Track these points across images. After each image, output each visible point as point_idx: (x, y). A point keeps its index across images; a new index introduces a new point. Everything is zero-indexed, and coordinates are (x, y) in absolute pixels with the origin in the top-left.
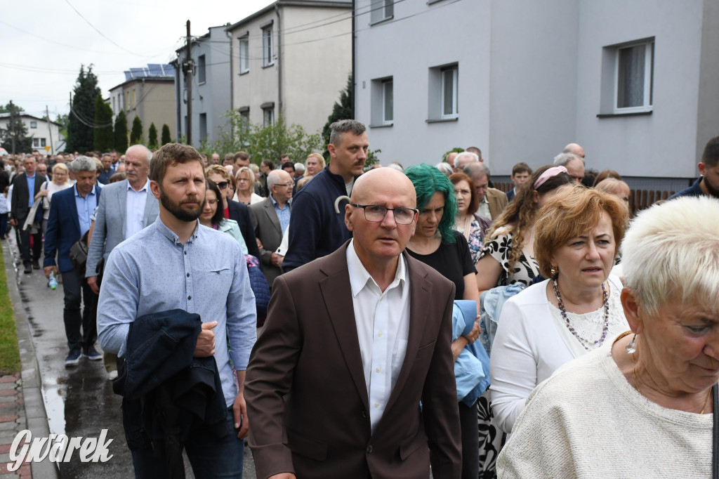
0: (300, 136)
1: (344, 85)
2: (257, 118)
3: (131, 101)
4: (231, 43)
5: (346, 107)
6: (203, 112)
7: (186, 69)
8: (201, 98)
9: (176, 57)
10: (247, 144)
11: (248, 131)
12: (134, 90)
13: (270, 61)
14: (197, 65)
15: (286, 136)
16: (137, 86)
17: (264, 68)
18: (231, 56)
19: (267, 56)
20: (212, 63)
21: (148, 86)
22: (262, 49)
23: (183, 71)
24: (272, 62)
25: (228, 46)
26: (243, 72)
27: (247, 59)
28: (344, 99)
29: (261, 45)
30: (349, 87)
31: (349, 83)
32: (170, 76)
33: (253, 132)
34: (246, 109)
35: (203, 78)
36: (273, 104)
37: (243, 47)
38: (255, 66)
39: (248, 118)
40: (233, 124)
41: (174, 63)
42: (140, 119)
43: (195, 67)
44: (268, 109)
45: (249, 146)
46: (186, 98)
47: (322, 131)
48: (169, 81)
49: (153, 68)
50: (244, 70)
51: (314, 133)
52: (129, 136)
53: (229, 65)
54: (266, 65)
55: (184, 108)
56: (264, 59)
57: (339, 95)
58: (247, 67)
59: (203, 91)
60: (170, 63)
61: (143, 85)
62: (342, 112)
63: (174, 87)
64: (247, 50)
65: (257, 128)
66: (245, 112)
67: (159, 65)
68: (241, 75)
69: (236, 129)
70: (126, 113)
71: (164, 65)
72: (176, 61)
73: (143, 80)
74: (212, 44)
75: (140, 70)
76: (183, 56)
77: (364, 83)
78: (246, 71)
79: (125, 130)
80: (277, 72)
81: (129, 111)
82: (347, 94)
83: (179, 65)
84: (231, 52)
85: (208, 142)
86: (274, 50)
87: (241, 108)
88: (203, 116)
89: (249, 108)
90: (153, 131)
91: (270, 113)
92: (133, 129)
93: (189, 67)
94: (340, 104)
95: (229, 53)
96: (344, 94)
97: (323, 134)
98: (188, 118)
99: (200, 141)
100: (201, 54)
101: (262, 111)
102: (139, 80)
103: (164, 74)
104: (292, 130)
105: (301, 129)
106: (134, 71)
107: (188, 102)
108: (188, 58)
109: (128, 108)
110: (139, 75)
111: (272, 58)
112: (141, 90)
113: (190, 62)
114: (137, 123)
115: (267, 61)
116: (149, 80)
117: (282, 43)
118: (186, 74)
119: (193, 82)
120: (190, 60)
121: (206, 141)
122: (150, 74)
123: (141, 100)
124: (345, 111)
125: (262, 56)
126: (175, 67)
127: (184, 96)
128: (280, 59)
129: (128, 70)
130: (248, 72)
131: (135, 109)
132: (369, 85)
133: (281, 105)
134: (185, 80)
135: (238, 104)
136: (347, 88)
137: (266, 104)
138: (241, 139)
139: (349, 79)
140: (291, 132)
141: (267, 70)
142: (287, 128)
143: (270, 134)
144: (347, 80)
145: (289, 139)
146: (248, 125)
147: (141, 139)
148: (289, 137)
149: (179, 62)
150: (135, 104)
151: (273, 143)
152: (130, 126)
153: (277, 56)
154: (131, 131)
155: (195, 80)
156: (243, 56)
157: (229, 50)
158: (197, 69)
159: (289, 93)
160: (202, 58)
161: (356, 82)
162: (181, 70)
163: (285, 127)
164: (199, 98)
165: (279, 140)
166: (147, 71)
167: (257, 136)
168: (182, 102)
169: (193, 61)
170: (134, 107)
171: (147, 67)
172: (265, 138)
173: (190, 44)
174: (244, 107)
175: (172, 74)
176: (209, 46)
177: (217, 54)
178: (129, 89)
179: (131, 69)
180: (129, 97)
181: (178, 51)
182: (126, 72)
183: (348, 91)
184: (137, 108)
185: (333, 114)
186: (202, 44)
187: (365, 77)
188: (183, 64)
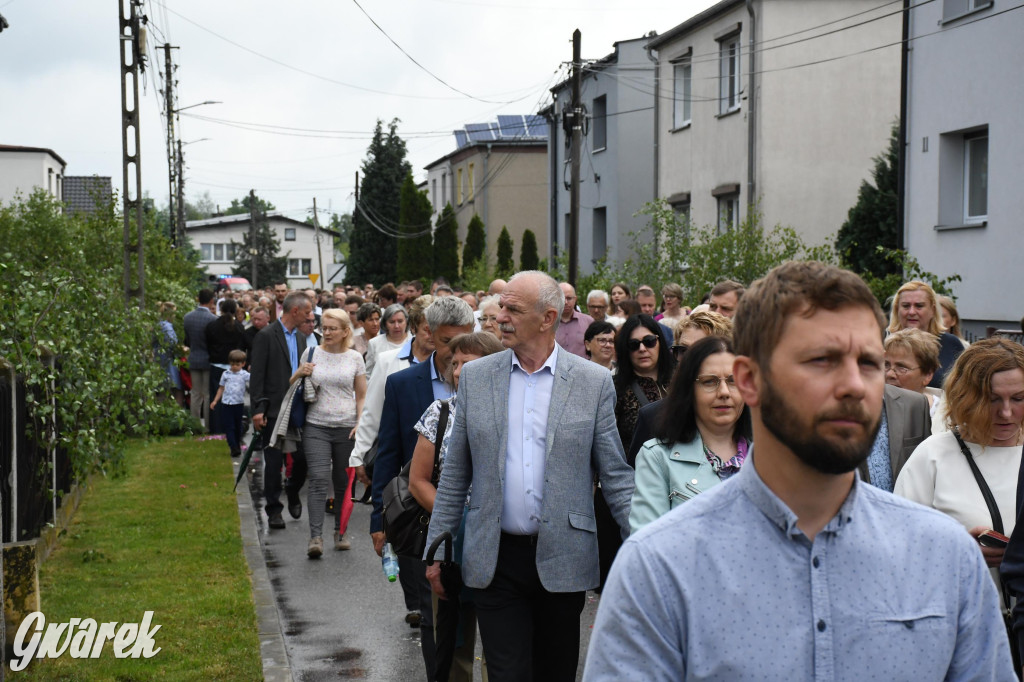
0: (791, 250)
1: (881, 145)
2: (704, 215)
3: (465, 187)
4: (657, 71)
5: (885, 191)
6: (600, 205)
7: (569, 125)
8: (597, 178)
9: (551, 101)
10: (685, 266)
11: (686, 241)
12: (472, 166)
13: (732, 103)
14: (590, 115)
15: (763, 252)
16: (477, 159)
17: (720, 117)
18: (657, 96)
19: (727, 93)
20: (620, 111)
21: (497, 159)
22: (717, 81)
23: (565, 128)
24: (737, 105)
25: (651, 76)
26: (678, 126)
27: (687, 100)
28: (881, 173)
29: (717, 74)
30: (894, 150)
31: (893, 142)
32: (540, 137)
33: (697, 242)
34: (684, 198)
35: (601, 140)
36: (738, 187)
37: (681, 77)
38: (703, 113)
39: (688, 216)
40: (658, 228)
41: (546, 113)
42: (482, 220)
43: (587, 119)
44: (726, 197)
45: (689, 270)
46: (569, 179)
47: (835, 238)
48: (536, 147)
49: (508, 122)
50: (681, 123)
51: (821, 243)
52: (460, 253)
53: (652, 112)
54: (724, 112)
55: (565, 198)
56: (721, 99)
57: (873, 166)
58: (686, 116)
59: (601, 165)
60: (539, 114)
61: (489, 156)
62: (877, 201)
63: (546, 159)
64: (687, 83)
65: (704, 235)
66: (682, 203)
67: (520, 117)
68: (675, 132)
69: (664, 237)
70: (455, 210)
71: (527, 117)
72: (552, 107)
73: (489, 146)
74: (620, 75)
75: (483, 128)
76: (565, 98)
77: (925, 140)
78: (686, 123)
79: (454, 243)
80: (746, 125)
81: (461, 205)
82: (889, 164)
83: (556, 117)
84: (657, 87)
85: (608, 263)
86: (742, 82)
87: (674, 196)
88: (601, 213)
89: (689, 196)
90: (505, 243)
91: (730, 205)
92: (468, 240)
93: (576, 120)
94: (873, 183)
95: (652, 91)
96: (883, 164)
97: (837, 245)
98: (573, 218)
99: (594, 262)
100: (600, 94)
101: (714, 201)
102: (481, 147)
103: (527, 135)
104: (776, 239)
105: (794, 235)
106: (472, 129)
107: (573, 187)
108: (576, 101)
109: (461, 200)
110: (482, 137)
111: (736, 97)
112: (485, 166)
113: (578, 110)
114: (476, 228)
115: (726, 103)
116: (500, 147)
117: (757, 69)
118: (570, 133)
119: (582, 147)
120: (578, 106)
121: (605, 261)
122: (501, 134)
123: (485, 185)
124: (882, 200)
125: (717, 97)
126: (549, 120)
127: (565, 175)
128: (753, 99)
129: (461, 127)
130: (689, 125)
131: (472, 202)
132: (935, 144)
133: (752, 189)
134: (567, 145)
135: (667, 190)
136: (889, 153)
137: (724, 186)
138: (674, 257)
139: (894, 134)
140: (772, 239)
141: (727, 121)
142: (765, 235)
143: (730, 247)
144: (889, 135)
145: (768, 256)
146: (686, 228)
147: (483, 257)
148: (769, 251)
149: (556, 112)
150: (472, 192)
151: (737, 264)
152: (463, 234)
153: (746, 94)
154: (465, 243)
155: (587, 144)
156: (680, 96)
157: (653, 84)
158: (591, 122)
159: (770, 165)
160: (601, 101)
161: (907, 141)
162: (561, 126)
163: (760, 232)
164: (593, 178)
165: (749, 259)
166: (496, 129)
167: (705, 250)
168: (561, 187)
169: (583, 107)
170: (470, 199)
171: (496, 121)
172: (721, 254)
173: (581, 75)
174: (681, 194)
175: (543, 134)
176: (615, 79)
177: (628, 94)
178: (462, 165)
179: (467, 126)
180: (461, 180)
181: (554, 90)
182: (456, 133)
183: (891, 158)
184: (477, 201)
185: (858, 203)
186: (601, 75)
187: (926, 129)
188: (564, 114)
